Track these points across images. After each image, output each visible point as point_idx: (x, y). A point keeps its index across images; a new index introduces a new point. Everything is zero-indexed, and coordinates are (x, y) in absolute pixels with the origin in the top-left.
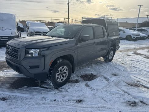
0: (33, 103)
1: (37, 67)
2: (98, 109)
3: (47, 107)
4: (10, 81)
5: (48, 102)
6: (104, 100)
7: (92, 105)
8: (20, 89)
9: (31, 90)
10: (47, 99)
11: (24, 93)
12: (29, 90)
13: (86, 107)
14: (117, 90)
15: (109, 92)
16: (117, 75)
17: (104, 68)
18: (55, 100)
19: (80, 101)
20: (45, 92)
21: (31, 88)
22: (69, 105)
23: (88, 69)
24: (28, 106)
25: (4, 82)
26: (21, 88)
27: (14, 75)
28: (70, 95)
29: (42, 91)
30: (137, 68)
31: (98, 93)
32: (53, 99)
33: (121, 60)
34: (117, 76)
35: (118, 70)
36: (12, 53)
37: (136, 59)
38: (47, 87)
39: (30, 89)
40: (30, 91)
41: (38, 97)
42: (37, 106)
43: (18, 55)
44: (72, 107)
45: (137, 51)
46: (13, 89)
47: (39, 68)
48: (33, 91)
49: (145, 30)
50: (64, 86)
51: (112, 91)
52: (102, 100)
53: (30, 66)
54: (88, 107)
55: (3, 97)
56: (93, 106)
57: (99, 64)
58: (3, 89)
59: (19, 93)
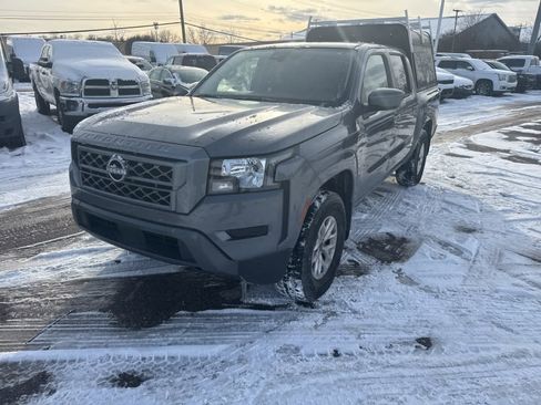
0: (264, 375)
1: (261, 231)
2: (510, 364)
3: (328, 385)
4: (98, 297)
5: (314, 363)
6: (499, 326)
7: (477, 351)
8: (164, 326)
9: (216, 325)
10: (302, 351)
11: (196, 343)
12: (208, 325)
13: (465, 364)
14: (514, 284)
15: (497, 295)
16: (474, 230)
17: (414, 207)
18: (336, 351)
19: (426, 343)
20: (274, 324)
21: (208, 315)
22: (401, 366)
23: (364, 216)
24: (254, 392)
25: (74, 306)
26: (167, 320)
27: (98, 270)
28: (376, 325)
29: (263, 324)
30: (514, 197)
31: (464, 304)
32: (330, 351)
33: (444, 174)
34: (477, 235)
35: (461, 210)
36: (129, 181)
37: (488, 167)
38: (270, 303)
39: (208, 318)
40: (215, 330)
41: (263, 348)
42: (287, 388)
43: (171, 188)
44: (419, 372)
45: (471, 138)
46: (138, 329)
47: (266, 234)
48: (228, 328)
49: (465, 65)
50: (330, 292)
51: (503, 291)
52: (496, 329)
53: (229, 232)
54: (472, 363)
55: (122, 371)
56: (483, 353)
57: (385, 194)
58: (95, 338)
59: (176, 344)
